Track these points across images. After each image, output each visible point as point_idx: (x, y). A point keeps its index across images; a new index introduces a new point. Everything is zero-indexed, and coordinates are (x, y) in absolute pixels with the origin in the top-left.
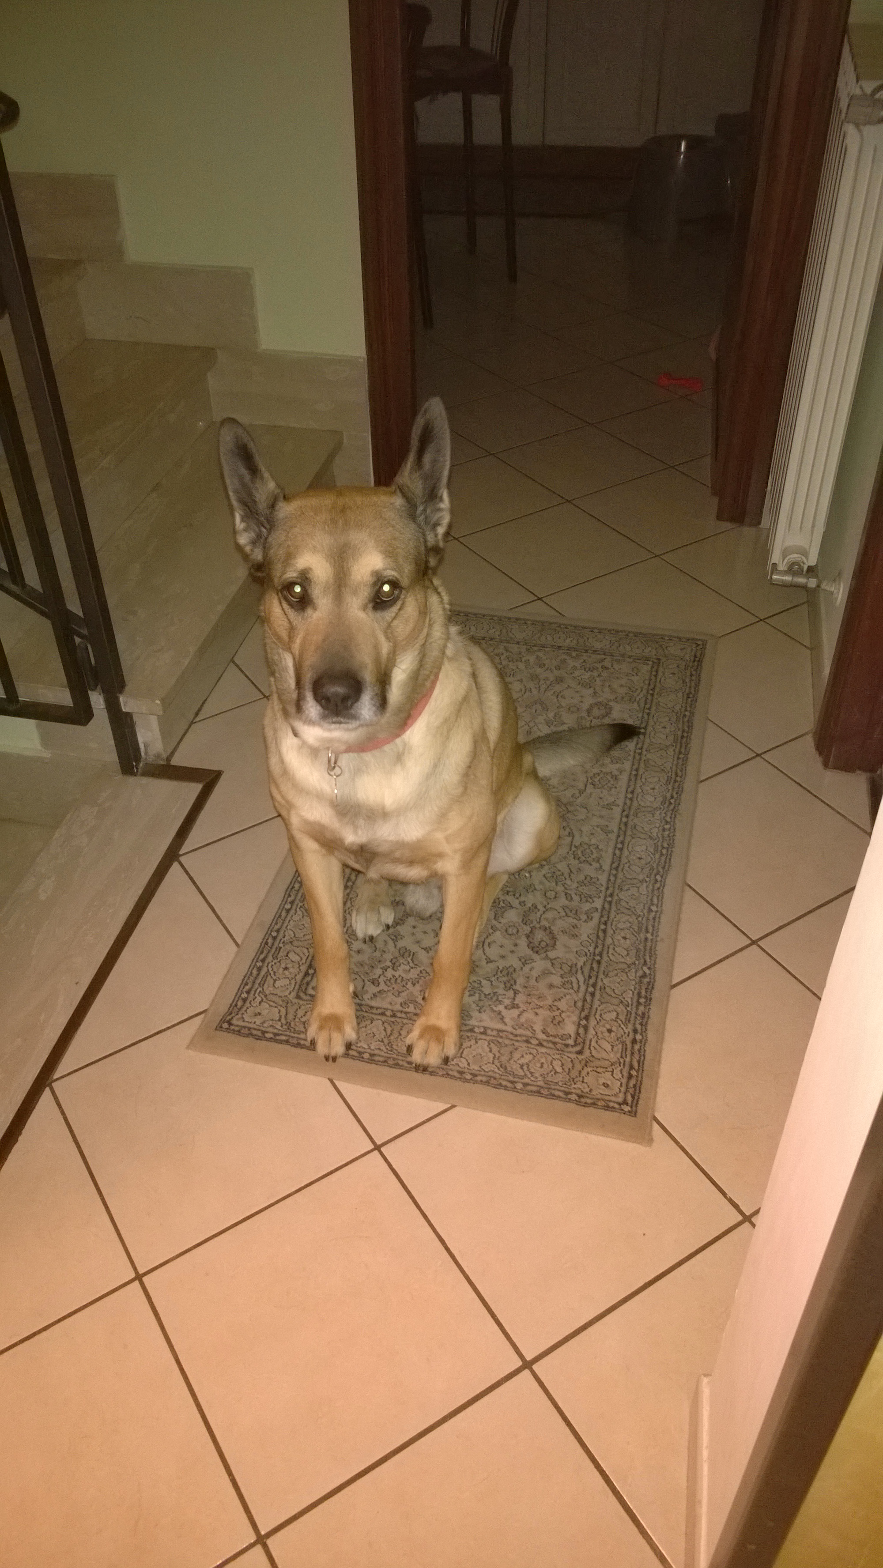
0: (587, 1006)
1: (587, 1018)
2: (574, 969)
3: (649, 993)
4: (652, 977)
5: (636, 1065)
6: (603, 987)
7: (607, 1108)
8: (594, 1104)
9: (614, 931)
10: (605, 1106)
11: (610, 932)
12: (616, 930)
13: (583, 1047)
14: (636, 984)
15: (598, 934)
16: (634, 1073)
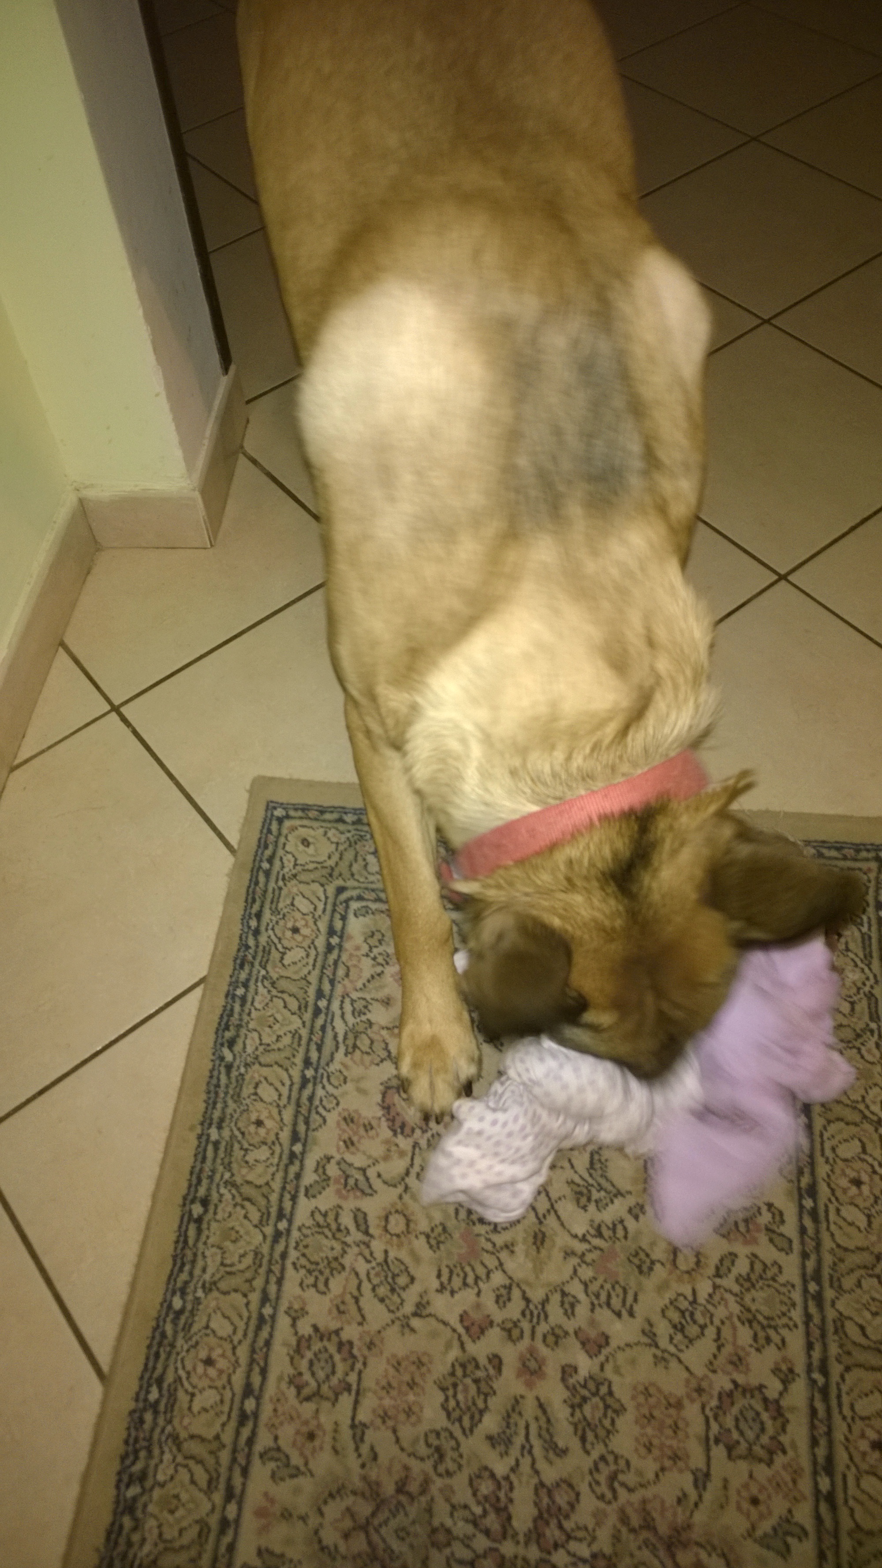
3: (229, 1007)
4: (220, 1041)
5: (262, 879)
6: (303, 1009)
7: (305, 808)
8: (322, 812)
9: (278, 1139)
10: (308, 810)
11: (285, 1135)
12: (273, 1143)
14: (248, 1022)
15: (307, 1129)
16: (266, 865)
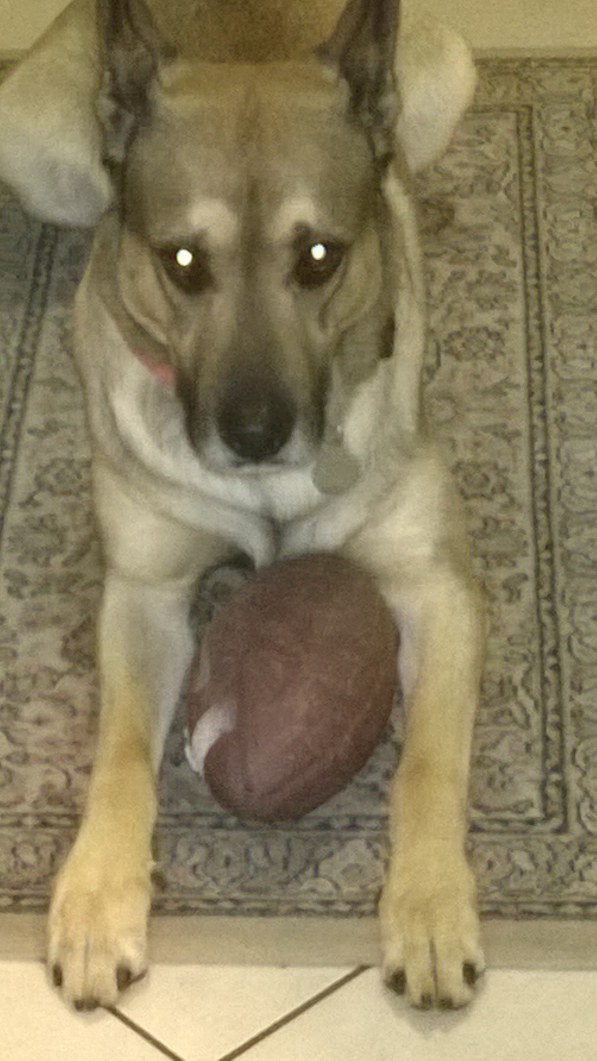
0: (553, 748)
1: (558, 769)
2: (508, 690)
9: (572, 609)
11: (563, 612)
12: (575, 606)
13: (566, 821)
15: (539, 618)
